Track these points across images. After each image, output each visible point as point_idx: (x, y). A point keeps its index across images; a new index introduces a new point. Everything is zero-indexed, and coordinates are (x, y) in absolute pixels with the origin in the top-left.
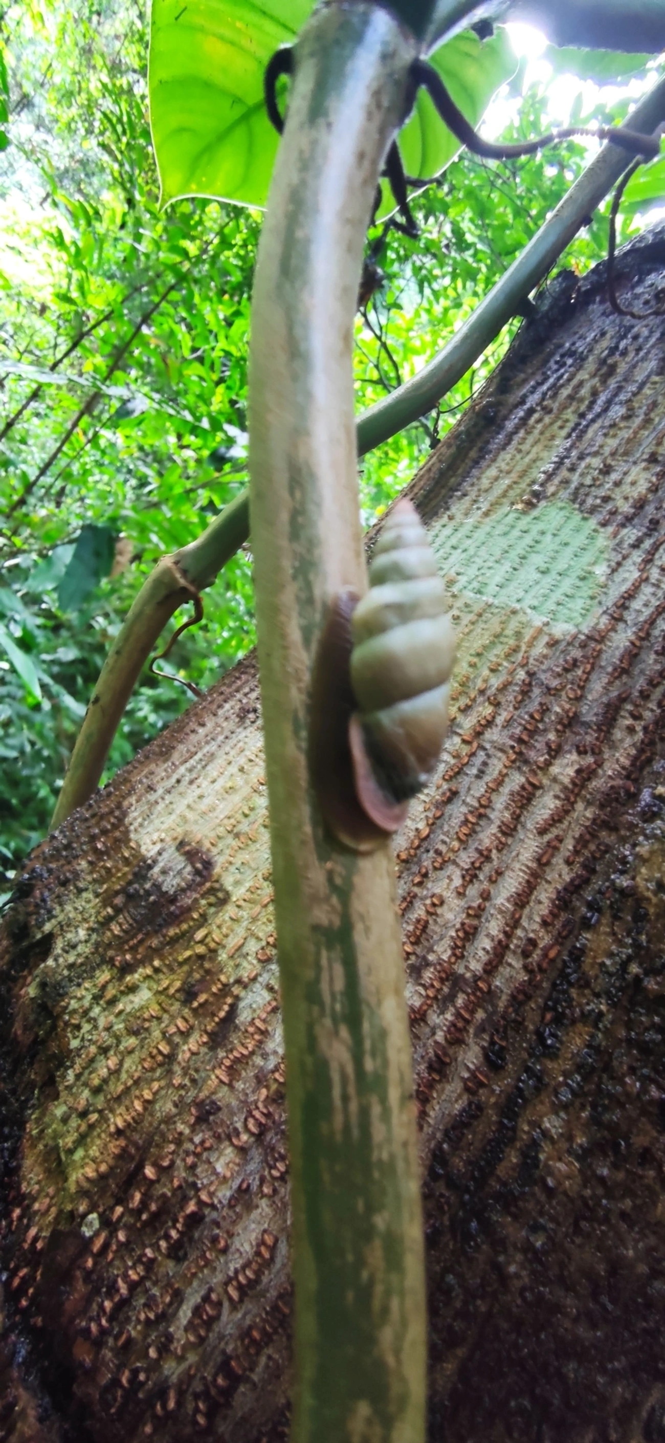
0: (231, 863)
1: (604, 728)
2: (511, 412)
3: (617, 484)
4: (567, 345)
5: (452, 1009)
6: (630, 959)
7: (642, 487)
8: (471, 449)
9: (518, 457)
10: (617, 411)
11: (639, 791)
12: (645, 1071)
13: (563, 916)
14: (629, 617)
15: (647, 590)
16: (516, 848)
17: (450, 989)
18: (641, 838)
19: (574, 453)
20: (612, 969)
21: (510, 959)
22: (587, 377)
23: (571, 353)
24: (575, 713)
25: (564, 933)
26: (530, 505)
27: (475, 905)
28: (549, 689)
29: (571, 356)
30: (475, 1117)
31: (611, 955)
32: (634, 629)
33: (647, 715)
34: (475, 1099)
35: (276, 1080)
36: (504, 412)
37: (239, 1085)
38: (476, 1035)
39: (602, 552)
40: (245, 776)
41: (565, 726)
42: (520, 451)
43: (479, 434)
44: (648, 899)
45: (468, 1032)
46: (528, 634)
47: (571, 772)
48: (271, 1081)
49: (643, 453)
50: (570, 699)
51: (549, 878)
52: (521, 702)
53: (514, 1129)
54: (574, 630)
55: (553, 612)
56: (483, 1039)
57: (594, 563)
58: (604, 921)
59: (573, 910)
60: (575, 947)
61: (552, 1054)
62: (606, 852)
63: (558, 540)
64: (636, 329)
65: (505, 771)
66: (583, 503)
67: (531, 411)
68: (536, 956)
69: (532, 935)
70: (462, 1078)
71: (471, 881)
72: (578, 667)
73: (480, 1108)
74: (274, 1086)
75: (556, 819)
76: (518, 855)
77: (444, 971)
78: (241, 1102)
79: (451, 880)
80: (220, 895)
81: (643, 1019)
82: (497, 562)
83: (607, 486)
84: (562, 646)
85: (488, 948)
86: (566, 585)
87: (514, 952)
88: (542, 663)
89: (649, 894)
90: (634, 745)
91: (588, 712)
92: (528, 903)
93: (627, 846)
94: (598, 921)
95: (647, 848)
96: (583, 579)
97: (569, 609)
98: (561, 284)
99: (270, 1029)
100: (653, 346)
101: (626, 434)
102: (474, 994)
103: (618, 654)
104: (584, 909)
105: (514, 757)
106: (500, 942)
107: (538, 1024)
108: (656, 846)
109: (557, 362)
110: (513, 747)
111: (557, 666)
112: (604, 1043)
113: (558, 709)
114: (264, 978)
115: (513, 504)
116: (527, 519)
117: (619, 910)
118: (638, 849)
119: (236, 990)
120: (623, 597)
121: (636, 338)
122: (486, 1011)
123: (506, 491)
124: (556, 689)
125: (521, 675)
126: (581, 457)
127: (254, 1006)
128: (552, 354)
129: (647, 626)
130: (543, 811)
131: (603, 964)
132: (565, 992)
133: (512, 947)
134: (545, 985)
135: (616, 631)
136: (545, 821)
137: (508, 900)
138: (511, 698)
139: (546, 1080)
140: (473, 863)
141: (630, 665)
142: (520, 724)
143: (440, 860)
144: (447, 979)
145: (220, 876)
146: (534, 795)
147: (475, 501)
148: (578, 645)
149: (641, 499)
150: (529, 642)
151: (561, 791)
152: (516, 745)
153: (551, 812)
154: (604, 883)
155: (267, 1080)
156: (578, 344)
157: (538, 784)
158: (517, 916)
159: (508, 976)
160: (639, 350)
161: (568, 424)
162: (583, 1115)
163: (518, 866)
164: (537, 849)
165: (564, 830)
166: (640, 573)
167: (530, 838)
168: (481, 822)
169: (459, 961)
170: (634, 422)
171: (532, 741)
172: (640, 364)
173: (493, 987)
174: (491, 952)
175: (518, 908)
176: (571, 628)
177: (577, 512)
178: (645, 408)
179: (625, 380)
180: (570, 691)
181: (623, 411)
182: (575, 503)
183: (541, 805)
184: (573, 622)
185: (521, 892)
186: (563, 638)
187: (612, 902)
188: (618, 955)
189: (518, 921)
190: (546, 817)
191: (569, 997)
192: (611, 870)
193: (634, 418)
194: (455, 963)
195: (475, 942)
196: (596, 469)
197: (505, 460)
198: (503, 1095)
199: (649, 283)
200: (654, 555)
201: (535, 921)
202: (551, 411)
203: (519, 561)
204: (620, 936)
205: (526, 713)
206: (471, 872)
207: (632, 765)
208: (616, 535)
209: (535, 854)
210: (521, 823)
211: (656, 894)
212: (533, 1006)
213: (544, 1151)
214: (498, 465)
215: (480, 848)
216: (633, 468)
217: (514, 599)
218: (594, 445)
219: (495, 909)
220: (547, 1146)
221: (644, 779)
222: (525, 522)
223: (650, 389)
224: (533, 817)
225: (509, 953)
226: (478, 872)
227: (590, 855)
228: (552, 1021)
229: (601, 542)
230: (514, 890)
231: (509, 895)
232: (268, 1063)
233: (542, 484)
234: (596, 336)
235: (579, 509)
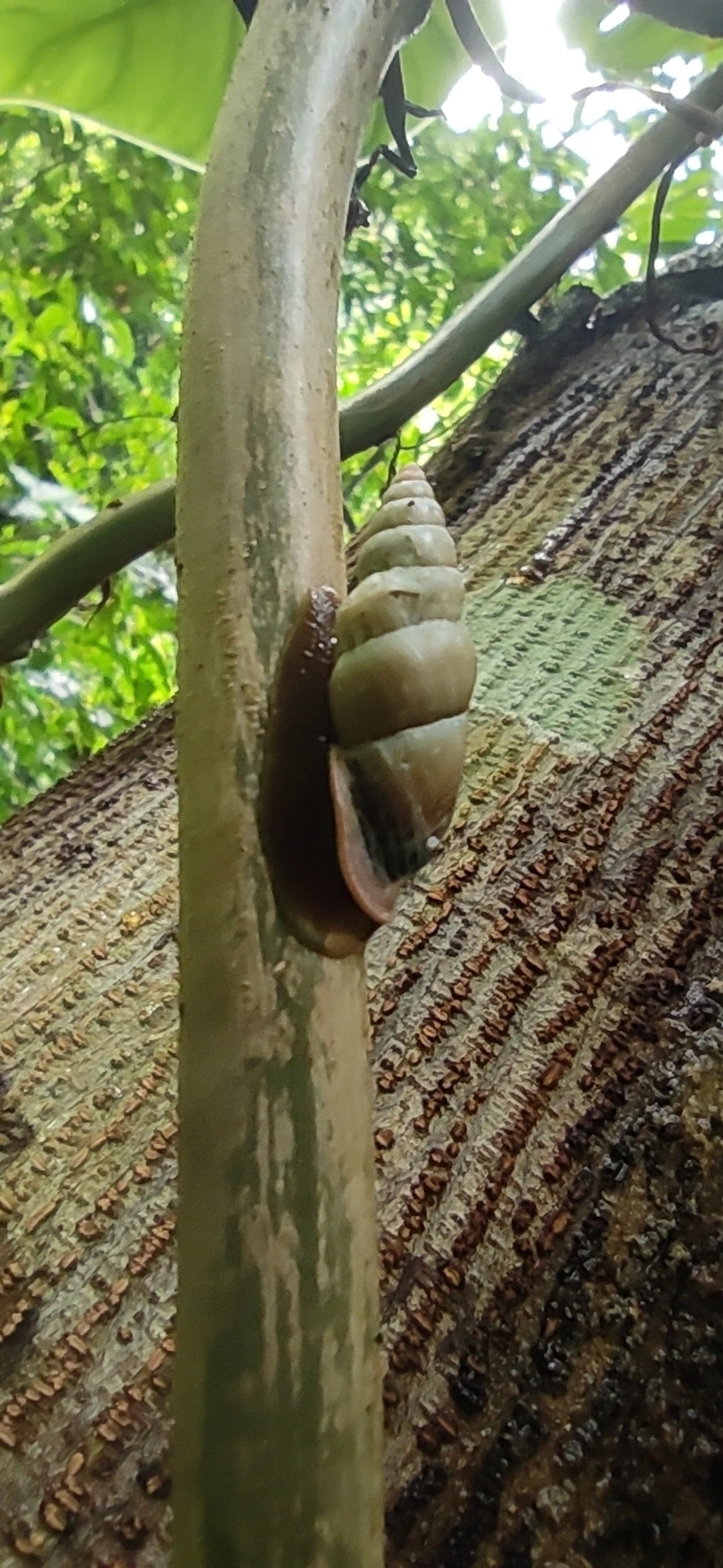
0: (38, 1081)
1: (636, 890)
2: (505, 455)
3: (656, 561)
4: (585, 377)
5: (402, 1315)
6: (672, 1235)
7: (689, 569)
9: (516, 514)
10: (653, 467)
11: (686, 984)
12: (691, 1413)
13: (576, 1169)
14: (672, 739)
15: (697, 704)
16: (507, 1060)
17: (400, 1281)
18: (689, 1052)
20: (647, 1252)
21: (494, 1233)
22: (613, 419)
23: (591, 388)
24: (595, 867)
25: (577, 1195)
26: (532, 580)
27: (443, 1147)
28: (557, 832)
29: (589, 392)
30: (434, 1491)
31: (646, 1229)
32: (678, 756)
33: (696, 876)
34: (434, 1462)
36: (495, 453)
37: (34, 1450)
38: (437, 1356)
39: (634, 649)
40: (69, 948)
41: (580, 885)
42: (518, 507)
43: (458, 481)
44: (700, 1145)
45: (426, 1351)
46: (527, 755)
47: (589, 950)
48: (93, 1441)
49: (690, 524)
50: (588, 847)
51: (555, 1110)
52: (515, 849)
53: (494, 1510)
54: (594, 753)
55: (565, 726)
56: (451, 1364)
57: (623, 664)
58: (635, 1177)
59: (592, 1160)
60: (592, 1216)
61: (555, 1385)
62: (639, 1072)
63: (572, 628)
64: (677, 369)
65: (491, 946)
66: (607, 581)
67: (534, 456)
68: (534, 1230)
69: (528, 1197)
70: (415, 1428)
71: (437, 1110)
72: (600, 804)
73: (441, 1475)
74: (96, 1449)
75: (566, 1021)
76: (509, 1072)
77: (392, 1251)
78: (35, 1477)
79: (406, 1108)
80: (17, 1132)
81: (691, 1329)
83: (642, 562)
84: (577, 772)
85: (461, 1215)
86: (583, 691)
87: (501, 1224)
88: (547, 795)
89: (701, 1137)
90: (678, 918)
91: (614, 866)
92: (523, 1146)
93: (669, 1064)
94: (627, 1175)
95: (697, 1066)
96: (607, 683)
97: (587, 723)
98: (575, 301)
99: (94, 1351)
100: (701, 391)
101: (667, 498)
102: (437, 1288)
103: (656, 788)
104: (608, 1160)
105: (505, 925)
106: (480, 1205)
107: (536, 1338)
108: (710, 1065)
109: (570, 398)
110: (503, 912)
111: (570, 801)
112: (633, 1369)
113: (571, 862)
114: (89, 1267)
115: (507, 576)
116: (530, 597)
117: (657, 1160)
118: (685, 1068)
119: (36, 1288)
120: (663, 712)
121: (677, 378)
122: (455, 1318)
123: (499, 558)
124: (567, 832)
125: (517, 810)
126: (605, 522)
127: (68, 1314)
128: (564, 387)
129: (696, 754)
130: (547, 1008)
131: (634, 1244)
132: (577, 1287)
133: (498, 1214)
134: (546, 1276)
135: (654, 758)
136: (550, 1021)
137: (493, 1141)
138: (502, 842)
139: (545, 1429)
140: (440, 1083)
141: (673, 804)
142: (516, 880)
143: (389, 1076)
144: (396, 1265)
145: (17, 1102)
146: (534, 983)
148: (598, 773)
149: (687, 583)
150: (528, 764)
151: (574, 979)
152: (508, 909)
153: (559, 1010)
154: (635, 1119)
155: (84, 1439)
156: (598, 379)
157: (540, 967)
158: (507, 1165)
159: (491, 1261)
160: (682, 393)
161: (586, 477)
162: (600, 1484)
163: (510, 1089)
164: (537, 1064)
165: (577, 1038)
166: (686, 682)
167: (527, 1048)
168: (453, 1021)
169: (415, 1236)
170: (677, 483)
171: (532, 904)
172: (684, 411)
173: (467, 1279)
174: (465, 1222)
175: (508, 1155)
176: (590, 748)
177: (598, 593)
178: (692, 467)
179: (664, 429)
180: (587, 837)
181: (662, 467)
182: (595, 582)
183: (544, 999)
184: (592, 742)
185: (512, 1129)
186: (577, 761)
187: (647, 1148)
188: (655, 1229)
189: (507, 1173)
190: (551, 1016)
191: (582, 1295)
192: (646, 1100)
193: (677, 478)
194: (408, 1240)
195: (441, 1206)
196: (625, 539)
197: (495, 517)
198: (478, 1455)
199: (694, 315)
200: (705, 658)
201: (533, 1175)
202: (562, 459)
203: (514, 652)
204: (658, 1201)
205: (524, 864)
206: (436, 1096)
207: (675, 946)
208: (653, 627)
209: (534, 1071)
210: (514, 1023)
211: (710, 1137)
212: (528, 1309)
213: (539, 1544)
214: (485, 523)
215: (452, 1059)
216: (677, 542)
217: (508, 704)
218: (622, 508)
219: (474, 1155)
220: (543, 1537)
221: (693, 967)
222: (524, 601)
223: (697, 443)
224: (532, 1015)
225: (492, 1224)
226: (447, 1096)
227: (615, 1076)
228: (556, 1332)
229: (632, 635)
230: (502, 1125)
231: (494, 1133)
232: (88, 1410)
233: (550, 553)
234: (623, 370)
235: (602, 590)
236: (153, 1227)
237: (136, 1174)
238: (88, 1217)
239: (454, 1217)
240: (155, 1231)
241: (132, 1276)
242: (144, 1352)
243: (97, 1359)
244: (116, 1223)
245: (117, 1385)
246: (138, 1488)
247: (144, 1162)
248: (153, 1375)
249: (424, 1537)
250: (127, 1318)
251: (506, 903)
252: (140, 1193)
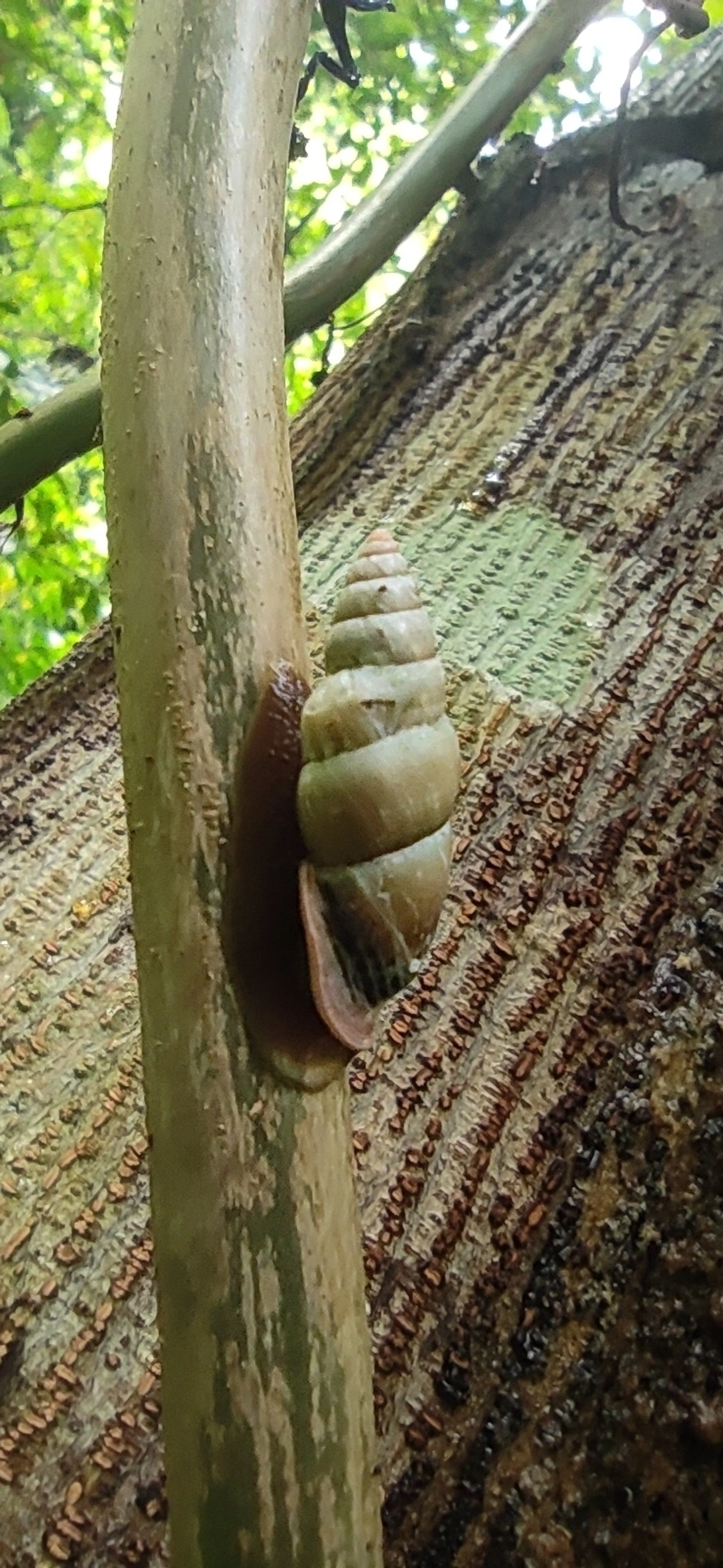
1: (603, 866)
2: (449, 348)
3: (616, 487)
4: (532, 252)
5: (386, 1318)
6: (643, 1217)
7: (652, 497)
8: (386, 398)
9: (464, 423)
10: (612, 373)
11: (654, 962)
12: (661, 1382)
13: (550, 1158)
14: (636, 695)
15: (661, 655)
16: (478, 1053)
17: (383, 1285)
18: (657, 1034)
19: (550, 430)
20: (618, 1235)
21: (472, 1229)
22: (565, 310)
23: (537, 267)
24: (561, 841)
25: (551, 1185)
26: (486, 507)
27: (418, 1147)
28: (522, 803)
29: (538, 271)
30: (422, 1484)
31: (617, 1214)
32: (643, 715)
33: (663, 845)
34: (422, 1457)
35: (96, 1465)
36: (437, 347)
37: (31, 1482)
38: (422, 1356)
39: (595, 593)
40: (19, 939)
41: (546, 861)
42: (466, 415)
43: (398, 376)
44: (668, 1127)
45: (410, 1352)
46: (488, 716)
47: (557, 932)
49: (651, 443)
50: (554, 820)
51: (527, 1100)
52: (479, 823)
53: (480, 1495)
54: (558, 713)
55: (527, 682)
56: (434, 1360)
57: (585, 609)
58: (606, 1163)
59: (564, 1149)
60: (566, 1205)
61: (534, 1372)
62: (609, 1056)
63: (530, 566)
64: (633, 250)
65: (459, 931)
66: (565, 511)
67: (481, 351)
68: (510, 1223)
69: (504, 1191)
70: (402, 1426)
71: (412, 1109)
72: (565, 770)
73: (430, 1469)
74: (93, 1477)
75: (536, 1008)
76: (481, 1064)
77: (373, 1257)
79: (380, 1108)
81: (660, 1306)
82: (437, 594)
83: (601, 488)
84: (540, 736)
85: (440, 1215)
86: (544, 640)
87: (479, 1220)
88: (511, 761)
89: (669, 1119)
90: (645, 892)
91: (580, 839)
92: (498, 1139)
93: (638, 1046)
94: (599, 1161)
95: (666, 1048)
96: (569, 632)
97: (549, 678)
98: (516, 153)
99: (83, 1379)
100: (659, 281)
101: (628, 410)
102: (419, 1290)
103: (621, 752)
104: (580, 1148)
105: (472, 909)
107: (515, 1328)
108: (678, 1046)
109: (517, 278)
110: (470, 894)
111: (534, 768)
112: (607, 1349)
113: (537, 836)
114: (70, 1293)
115: (458, 501)
116: (483, 528)
117: (627, 1145)
118: (654, 1050)
119: (18, 1318)
120: (627, 665)
121: (634, 262)
122: (437, 1316)
123: (446, 479)
124: (532, 803)
125: (480, 779)
126: (561, 438)
127: (54, 1343)
128: (509, 263)
129: (661, 712)
130: (517, 994)
131: (606, 1228)
132: (553, 1276)
133: (475, 1210)
134: (523, 1267)
135: (618, 717)
136: (521, 1009)
137: (468, 1138)
138: (466, 815)
139: (527, 1413)
140: (413, 1080)
141: (639, 769)
142: (481, 857)
143: (362, 1076)
144: (378, 1270)
146: (503, 969)
147: (398, 489)
148: (562, 736)
149: (650, 515)
150: (489, 727)
151: (544, 962)
152: (474, 890)
153: (529, 996)
154: (606, 1105)
155: (80, 1468)
156: (547, 254)
157: (509, 952)
158: (482, 1162)
159: (469, 1257)
160: (640, 282)
161: (539, 381)
162: (577, 1458)
163: (481, 1082)
164: (509, 1055)
165: (548, 1024)
166: (650, 630)
167: (498, 1038)
168: (424, 1014)
169: (396, 1238)
170: (636, 394)
171: (499, 884)
172: (642, 304)
173: (447, 1277)
174: (444, 1221)
175: (483, 1149)
176: (553, 708)
177: (556, 525)
178: (652, 374)
179: (622, 326)
180: (553, 808)
181: (621, 373)
182: (553, 511)
183: (514, 985)
184: (555, 700)
185: (486, 1123)
186: (540, 723)
187: (618, 1133)
188: (627, 1213)
189: (483, 1170)
190: (522, 1003)
191: (559, 1282)
192: (616, 1084)
193: (637, 387)
194: (388, 1243)
195: (420, 1206)
196: (583, 460)
197: (442, 426)
198: (463, 1445)
199: (649, 179)
200: (669, 602)
201: (508, 1168)
202: (512, 357)
203: (470, 595)
204: (629, 1185)
205: (490, 839)
206: (410, 1094)
207: (643, 923)
208: (615, 567)
209: (506, 1062)
210: (485, 1013)
211: (678, 1119)
212: (507, 1301)
213: (523, 1521)
214: (431, 433)
215: (424, 1054)
216: (638, 465)
217: (465, 657)
218: (580, 422)
219: (449, 1152)
220: (526, 1514)
221: (659, 944)
222: (478, 533)
223: (657, 345)
224: (502, 1003)
225: (470, 1221)
226: (421, 1093)
227: (585, 1062)
228: (534, 1321)
229: (594, 576)
230: (477, 1120)
231: (469, 1128)
232: (82, 1438)
233: (503, 475)
234: (574, 247)
235: (560, 521)
236: (133, 1248)
237: (110, 1193)
238: (65, 1242)
239: (433, 1217)
240: (135, 1252)
241: (115, 1300)
242: (133, 1376)
243: (87, 1387)
244: (95, 1246)
245: (108, 1413)
246: (137, 1511)
247: (118, 1179)
248: (144, 1400)
249: (414, 1527)
250: (114, 1343)
251: (472, 884)
252: (117, 1212)
